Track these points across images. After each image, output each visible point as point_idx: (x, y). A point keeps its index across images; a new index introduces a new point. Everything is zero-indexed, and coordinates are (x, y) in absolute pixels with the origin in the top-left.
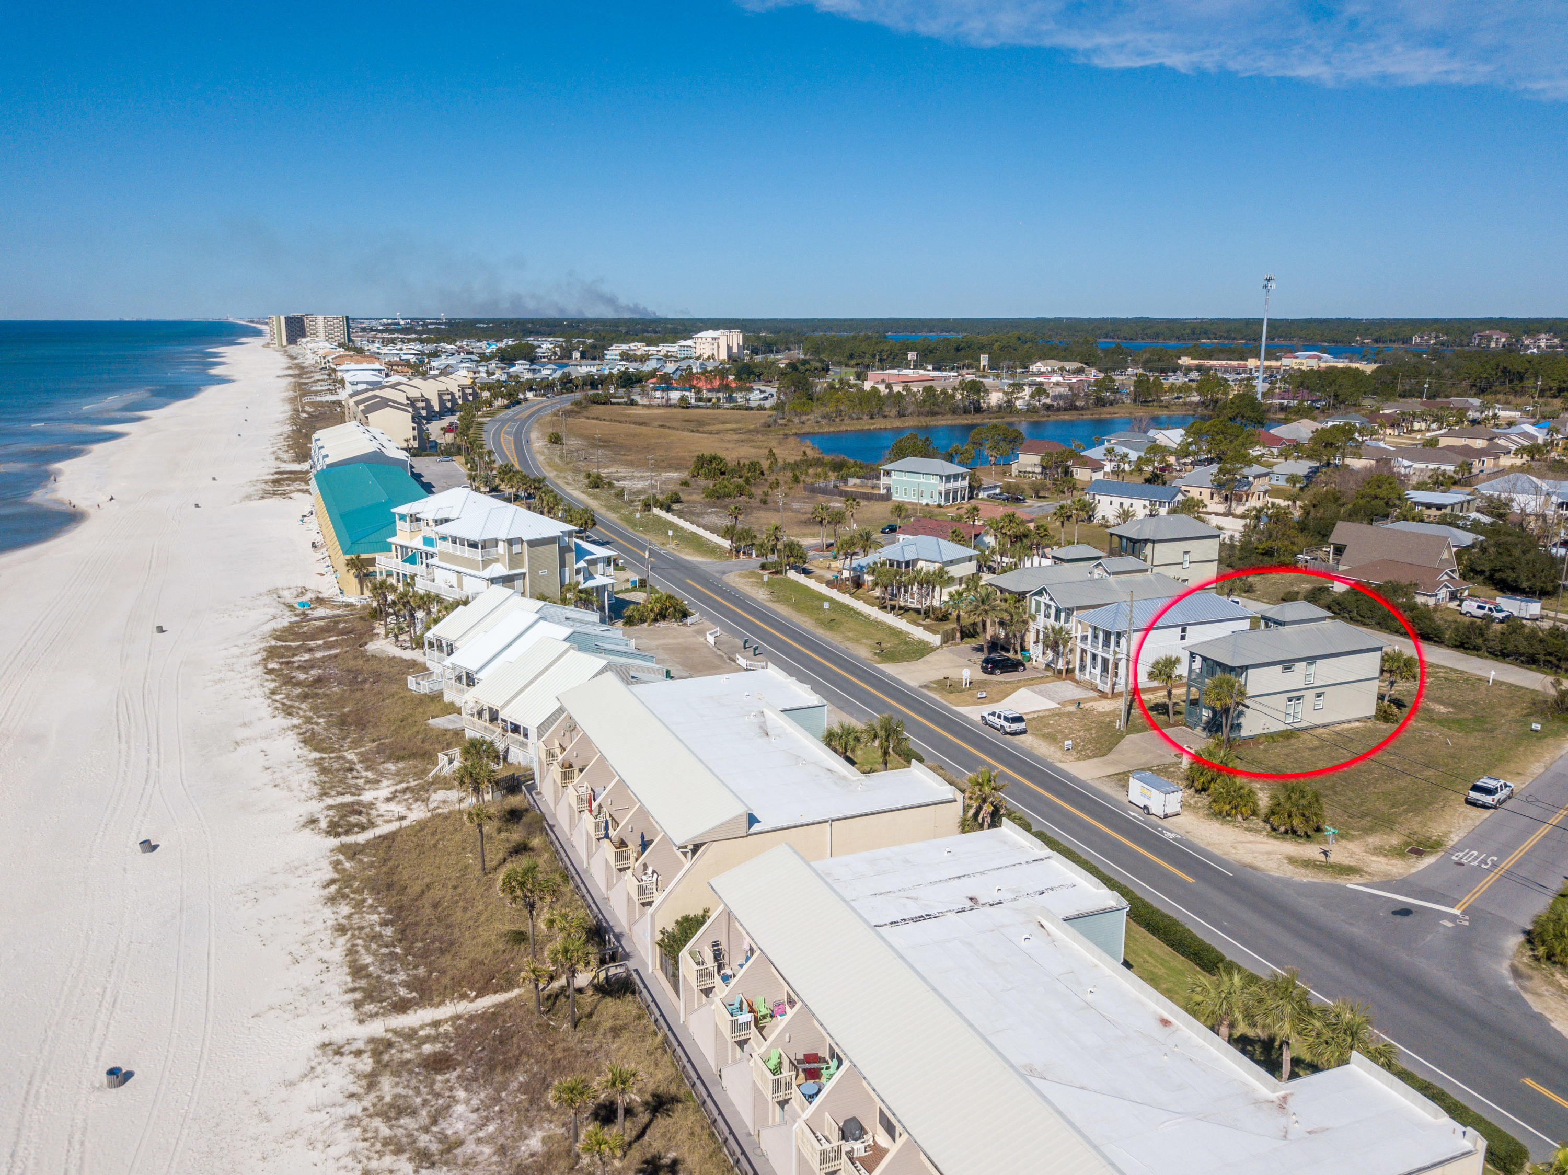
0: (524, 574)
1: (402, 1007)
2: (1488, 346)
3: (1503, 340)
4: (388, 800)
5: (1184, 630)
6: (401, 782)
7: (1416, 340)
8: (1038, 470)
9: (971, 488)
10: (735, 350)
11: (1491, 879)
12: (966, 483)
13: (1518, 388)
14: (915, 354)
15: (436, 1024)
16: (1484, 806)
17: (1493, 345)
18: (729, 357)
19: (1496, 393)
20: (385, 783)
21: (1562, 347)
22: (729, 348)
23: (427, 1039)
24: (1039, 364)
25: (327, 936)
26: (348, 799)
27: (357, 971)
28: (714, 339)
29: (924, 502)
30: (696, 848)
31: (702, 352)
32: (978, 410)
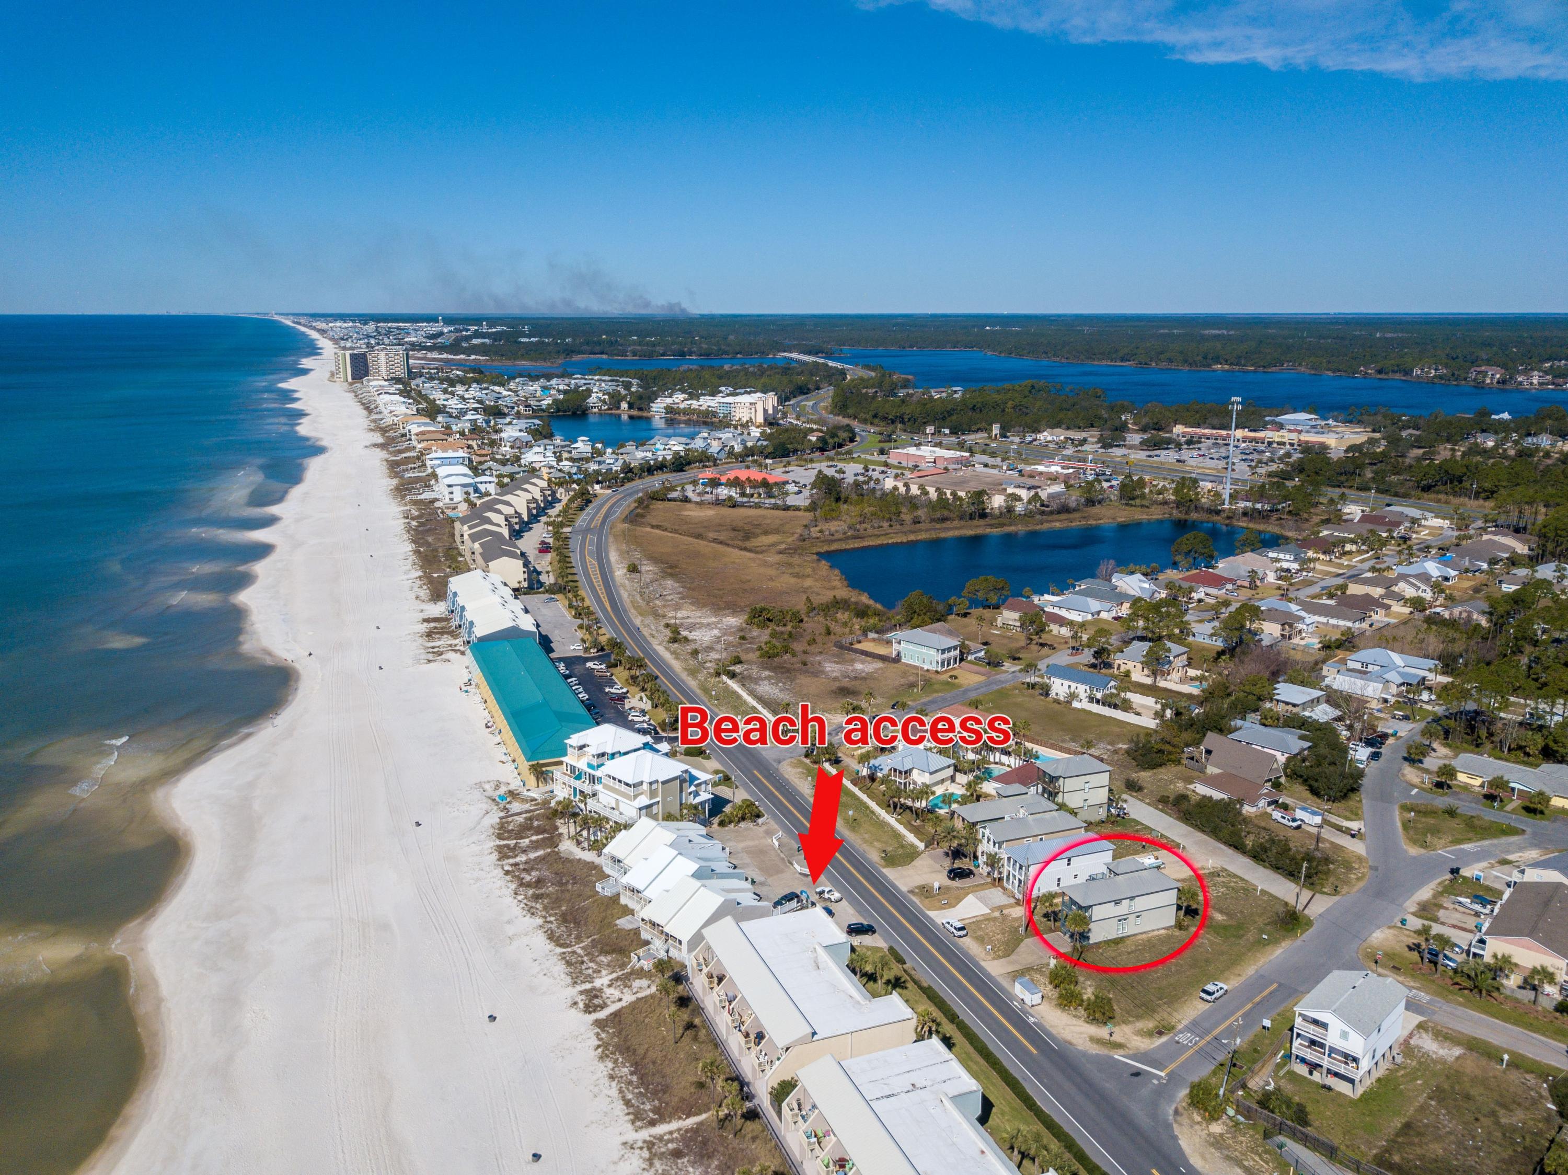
0: (658, 802)
1: (653, 1123)
2: (1484, 382)
3: (1498, 376)
4: (610, 986)
5: (1069, 860)
6: (613, 972)
7: (1417, 371)
8: (1018, 624)
9: (961, 653)
10: (770, 411)
11: (1191, 1051)
12: (958, 652)
13: (1457, 489)
14: (933, 428)
15: (671, 1133)
16: (1207, 1001)
17: (1488, 381)
18: (765, 420)
19: (1438, 492)
20: (604, 972)
21: (1553, 384)
22: (765, 411)
23: (670, 1141)
24: (1045, 433)
25: (606, 1081)
26: (588, 986)
27: (627, 1103)
28: (752, 404)
29: (926, 667)
30: (788, 1049)
31: (741, 415)
32: (983, 515)
